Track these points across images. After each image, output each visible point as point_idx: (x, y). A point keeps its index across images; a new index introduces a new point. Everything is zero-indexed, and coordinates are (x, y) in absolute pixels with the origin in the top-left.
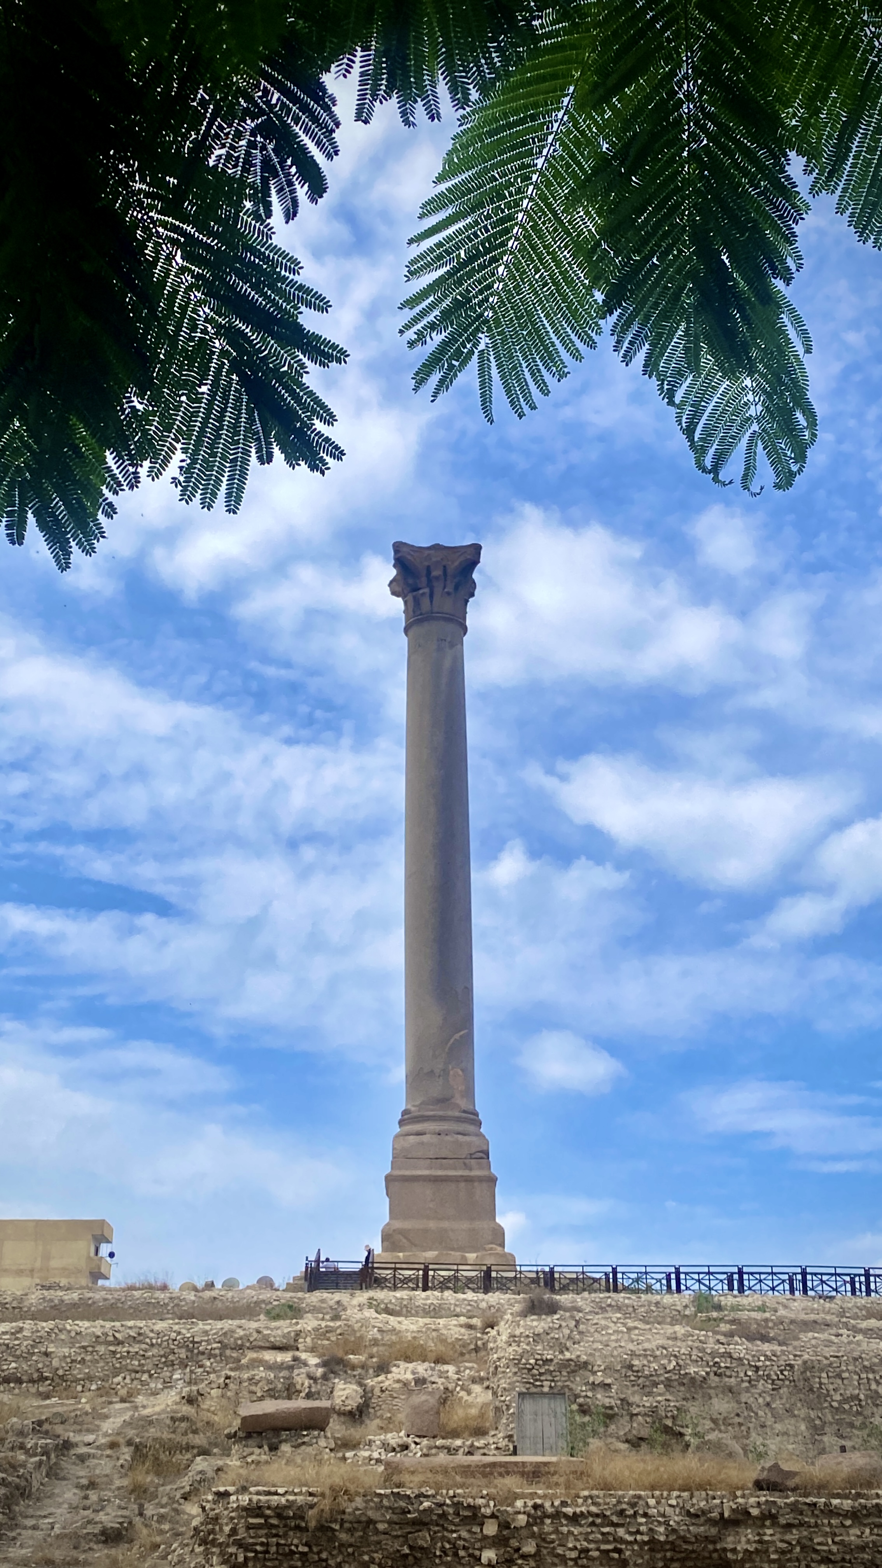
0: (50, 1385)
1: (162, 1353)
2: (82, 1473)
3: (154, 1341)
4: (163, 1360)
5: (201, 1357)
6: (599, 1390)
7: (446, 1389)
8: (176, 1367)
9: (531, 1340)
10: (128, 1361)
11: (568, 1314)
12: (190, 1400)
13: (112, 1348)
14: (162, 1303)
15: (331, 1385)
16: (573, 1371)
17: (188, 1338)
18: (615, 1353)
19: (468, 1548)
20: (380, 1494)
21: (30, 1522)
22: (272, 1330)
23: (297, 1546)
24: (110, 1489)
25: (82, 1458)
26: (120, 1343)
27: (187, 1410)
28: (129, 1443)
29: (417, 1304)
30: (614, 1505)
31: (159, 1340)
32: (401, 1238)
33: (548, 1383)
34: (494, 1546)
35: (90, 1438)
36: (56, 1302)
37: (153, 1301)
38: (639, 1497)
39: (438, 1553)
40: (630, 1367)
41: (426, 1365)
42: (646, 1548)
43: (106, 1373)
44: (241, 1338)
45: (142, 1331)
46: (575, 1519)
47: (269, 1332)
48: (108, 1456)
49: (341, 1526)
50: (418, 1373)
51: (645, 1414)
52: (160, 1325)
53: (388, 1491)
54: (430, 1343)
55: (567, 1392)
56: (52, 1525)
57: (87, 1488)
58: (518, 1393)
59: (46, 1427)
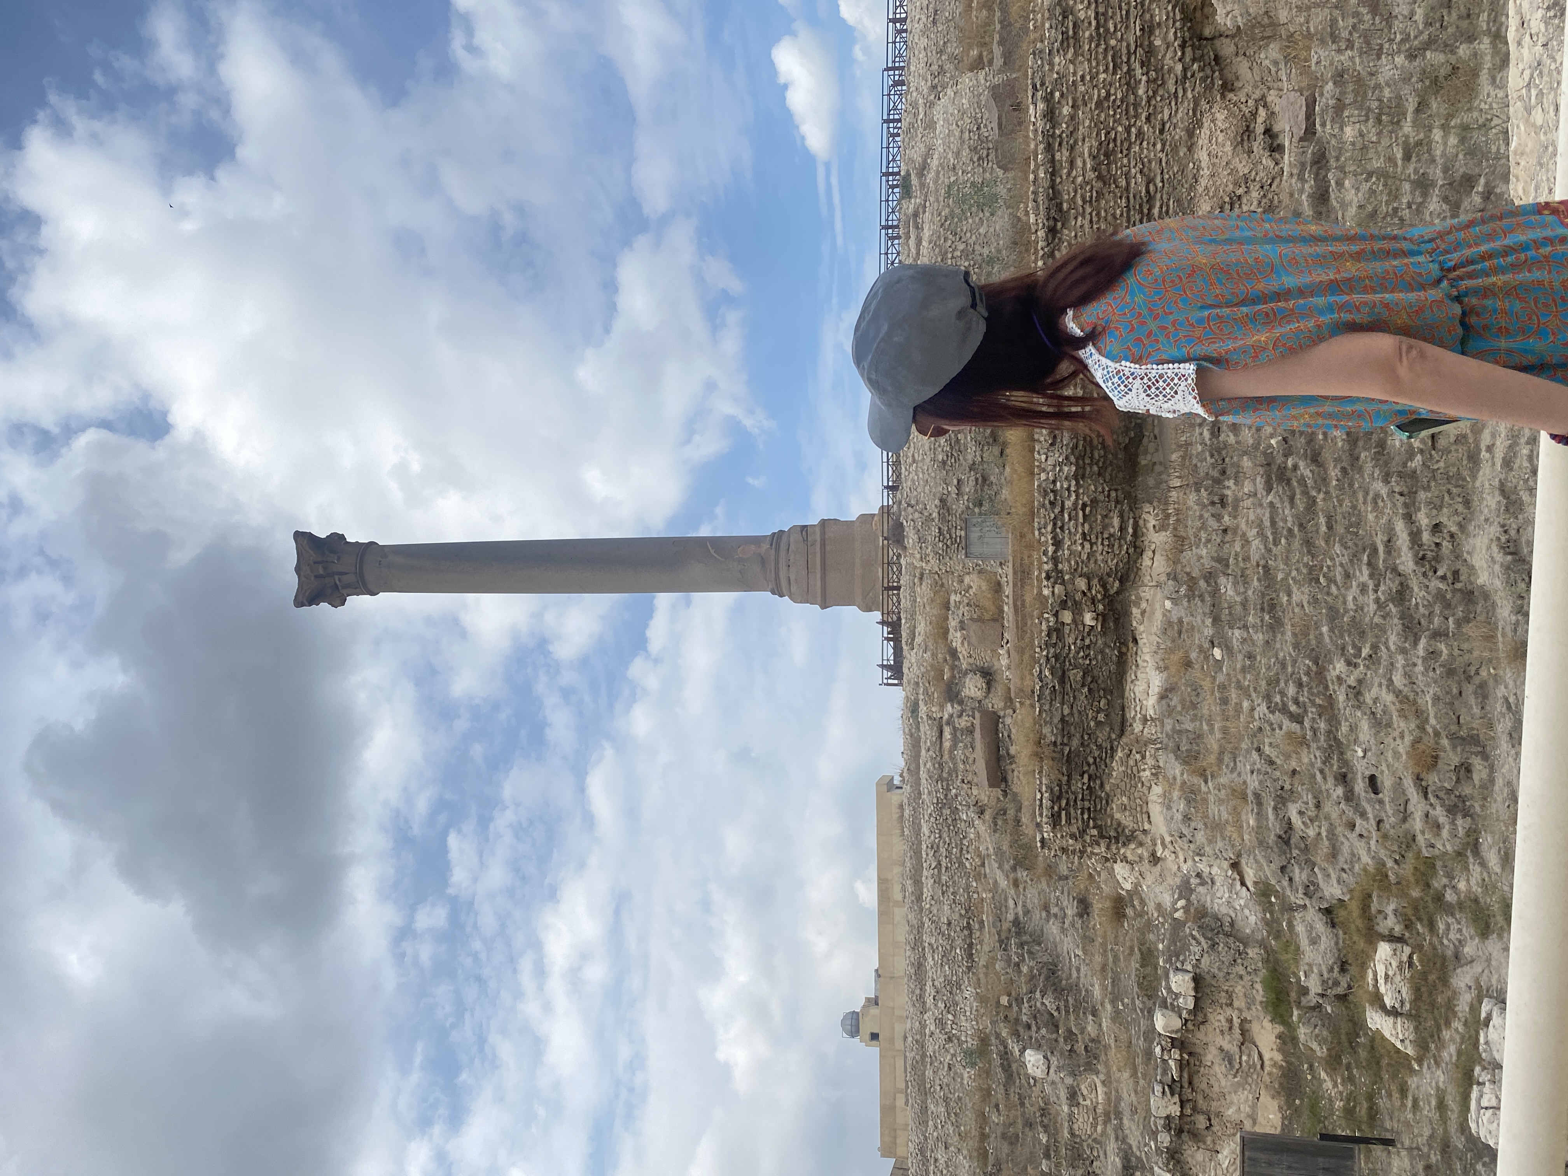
0: (973, 921)
1: (946, 829)
2: (1038, 915)
3: (937, 835)
4: (952, 827)
5: (949, 797)
6: (963, 488)
7: (968, 605)
8: (957, 817)
9: (923, 545)
10: (953, 856)
11: (903, 513)
12: (981, 813)
13: (943, 870)
15: (967, 699)
16: (948, 510)
17: (934, 807)
18: (933, 474)
19: (1083, 636)
20: (1040, 711)
21: (1075, 974)
22: (926, 739)
23: (1084, 784)
24: (1049, 893)
25: (1027, 912)
26: (939, 864)
27: (987, 816)
28: (1014, 869)
30: (1046, 510)
31: (936, 831)
32: (866, 597)
33: (958, 531)
34: (1081, 613)
35: (1011, 903)
36: (913, 899)
37: (911, 820)
38: (1039, 486)
39: (1088, 662)
40: (944, 463)
41: (950, 617)
42: (1082, 482)
43: (963, 874)
44: (934, 765)
45: (930, 845)
46: (1057, 544)
47: (928, 741)
48: (1024, 890)
49: (1066, 745)
50: (956, 626)
52: (925, 830)
53: (1037, 705)
54: (935, 612)
55: (965, 516)
56: (1076, 956)
57: (1048, 912)
58: (966, 557)
59: (1003, 937)
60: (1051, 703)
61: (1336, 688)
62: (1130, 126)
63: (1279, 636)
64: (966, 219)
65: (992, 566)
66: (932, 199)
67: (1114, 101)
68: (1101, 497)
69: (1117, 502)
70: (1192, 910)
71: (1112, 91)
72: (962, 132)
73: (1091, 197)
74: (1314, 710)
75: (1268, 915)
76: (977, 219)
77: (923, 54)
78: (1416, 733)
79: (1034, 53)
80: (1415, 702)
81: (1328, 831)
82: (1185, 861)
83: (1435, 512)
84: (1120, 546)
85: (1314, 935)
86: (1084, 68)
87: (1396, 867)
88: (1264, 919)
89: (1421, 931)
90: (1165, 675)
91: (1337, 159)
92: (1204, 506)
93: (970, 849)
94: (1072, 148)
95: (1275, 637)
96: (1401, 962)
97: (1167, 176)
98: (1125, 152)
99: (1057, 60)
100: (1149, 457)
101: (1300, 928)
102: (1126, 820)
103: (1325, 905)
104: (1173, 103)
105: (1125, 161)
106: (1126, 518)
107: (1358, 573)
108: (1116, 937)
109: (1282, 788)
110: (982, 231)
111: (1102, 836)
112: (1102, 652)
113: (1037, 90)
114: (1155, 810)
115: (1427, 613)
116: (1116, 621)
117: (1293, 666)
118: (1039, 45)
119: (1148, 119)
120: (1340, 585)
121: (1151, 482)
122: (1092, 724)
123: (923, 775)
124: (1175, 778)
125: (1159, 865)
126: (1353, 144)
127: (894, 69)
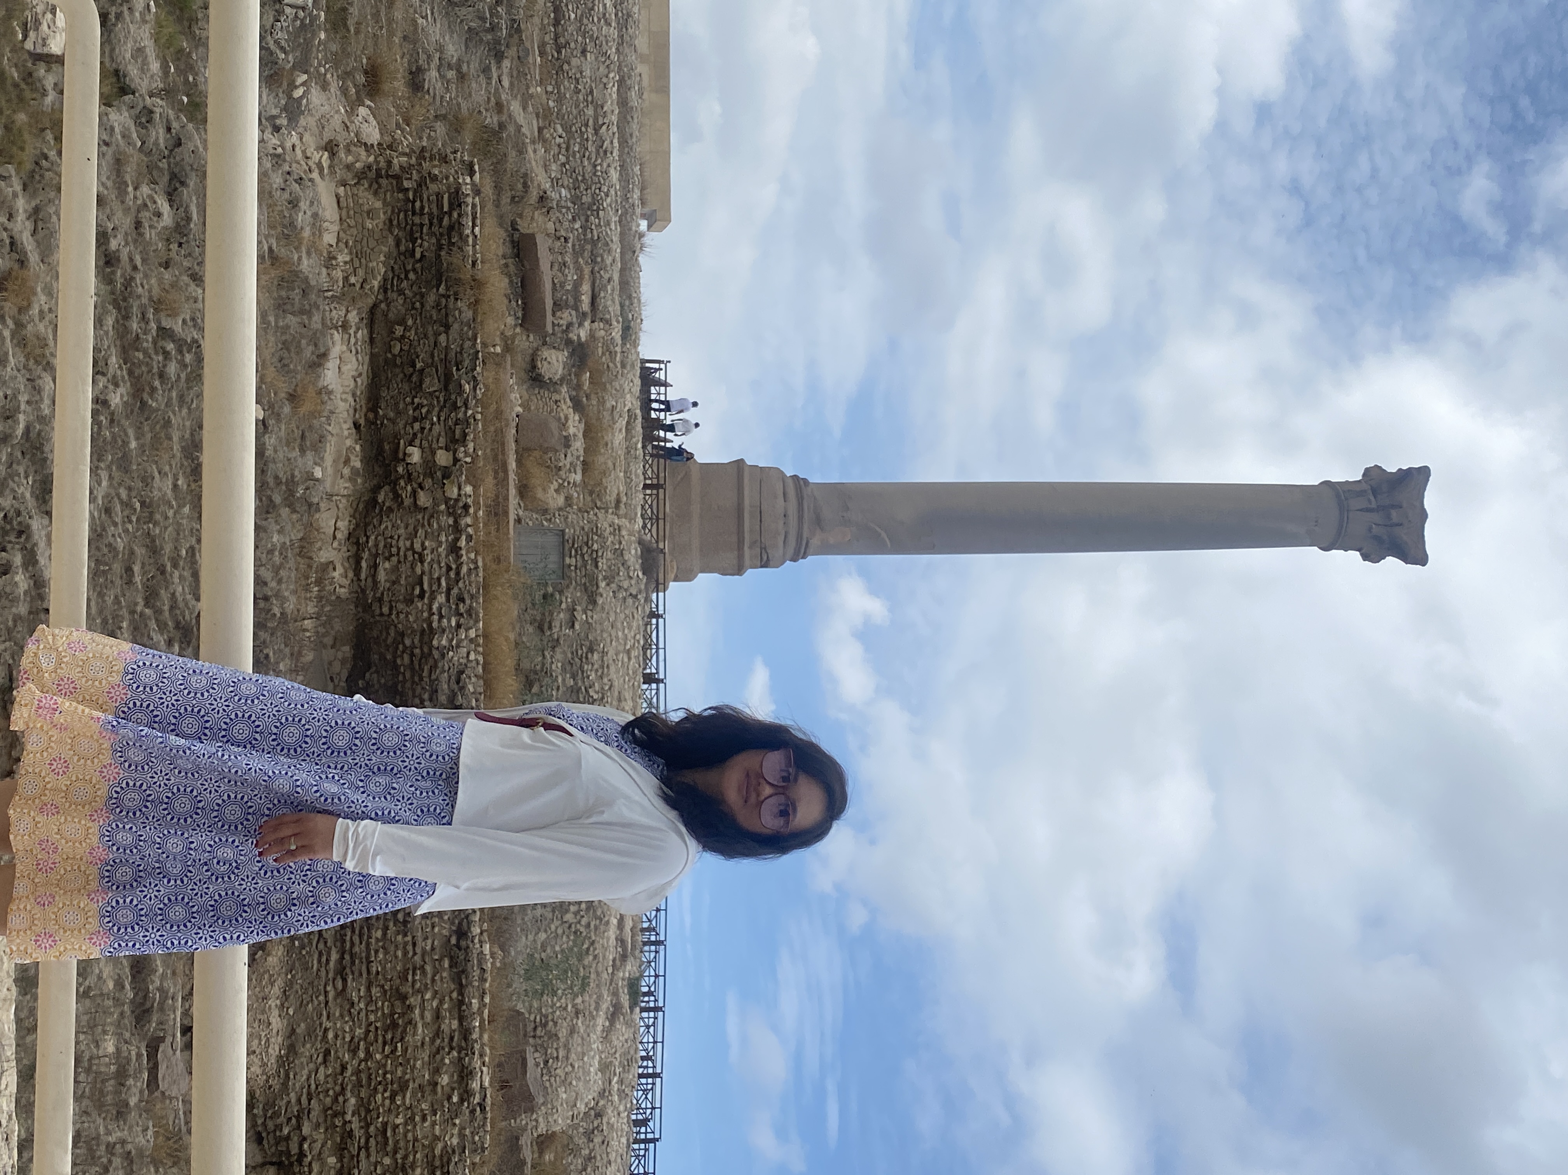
0: (553, 56)
1: (587, 176)
2: (472, 68)
3: (599, 168)
4: (580, 178)
5: (583, 218)
6: (568, 616)
7: (560, 469)
8: (573, 191)
9: (617, 547)
10: (578, 140)
11: (643, 587)
12: (543, 198)
13: (591, 123)
14: (628, 195)
15: (562, 347)
16: (586, 590)
17: (602, 204)
18: (605, 635)
19: (422, 433)
20: (476, 340)
22: (612, 294)
23: (421, 246)
24: (458, 96)
25: (486, 70)
26: (596, 131)
27: (535, 194)
28: (502, 126)
29: (631, 464)
30: (469, 591)
31: (599, 173)
32: (682, 475)
33: (574, 564)
34: (424, 462)
35: (506, 83)
36: (629, 82)
37: (631, 186)
38: (477, 621)
39: (416, 400)
40: (591, 650)
41: (582, 452)
42: (425, 626)
43: (566, 117)
44: (603, 260)
45: (609, 155)
46: (454, 549)
47: (609, 292)
48: (489, 99)
49: (443, 296)
50: (575, 440)
51: (543, 665)
52: (614, 175)
53: (479, 347)
54: (601, 459)
55: (565, 582)
56: (425, 17)
57: (459, 71)
58: (563, 531)
59: (516, 36)
60: (462, 349)
61: (119, 372)
62: (366, 1060)
63: (187, 436)
64: (563, 951)
65: (531, 519)
66: (605, 976)
67: (385, 1091)
68: (400, 606)
69: (380, 600)
70: (285, 84)
71: (387, 1102)
72: (567, 1058)
73: (414, 974)
74: (145, 344)
75: (191, 79)
76: (549, 950)
77: (613, 1156)
78: (25, 318)
79: (483, 1149)
80: (27, 357)
81: (127, 193)
82: (294, 146)
83: (8, 590)
84: (376, 545)
85: (139, 61)
86: (422, 1130)
87: (46, 151)
88: (196, 74)
89: (13, 69)
90: (320, 384)
91: (122, 1014)
92: (277, 595)
93: (556, 149)
94: (438, 1033)
95: (192, 435)
96: (36, 29)
97: (321, 998)
98: (372, 1028)
99: (455, 1141)
100: (340, 655)
101: (155, 66)
102: (369, 200)
103: (128, 98)
104: (313, 1087)
105: (372, 1018)
106: (370, 580)
107: (96, 514)
108: (376, 44)
109: (180, 245)
110: (543, 936)
111: (397, 177)
112: (399, 413)
113: (480, 1104)
114: (330, 211)
115: (14, 466)
116: (380, 451)
117: (170, 399)
118: (477, 1160)
119: (344, 1068)
120: (116, 499)
121: (337, 626)
122: (410, 322)
123: (616, 248)
124: (309, 253)
125: (326, 140)
126: (105, 1032)
127: (646, 1141)
